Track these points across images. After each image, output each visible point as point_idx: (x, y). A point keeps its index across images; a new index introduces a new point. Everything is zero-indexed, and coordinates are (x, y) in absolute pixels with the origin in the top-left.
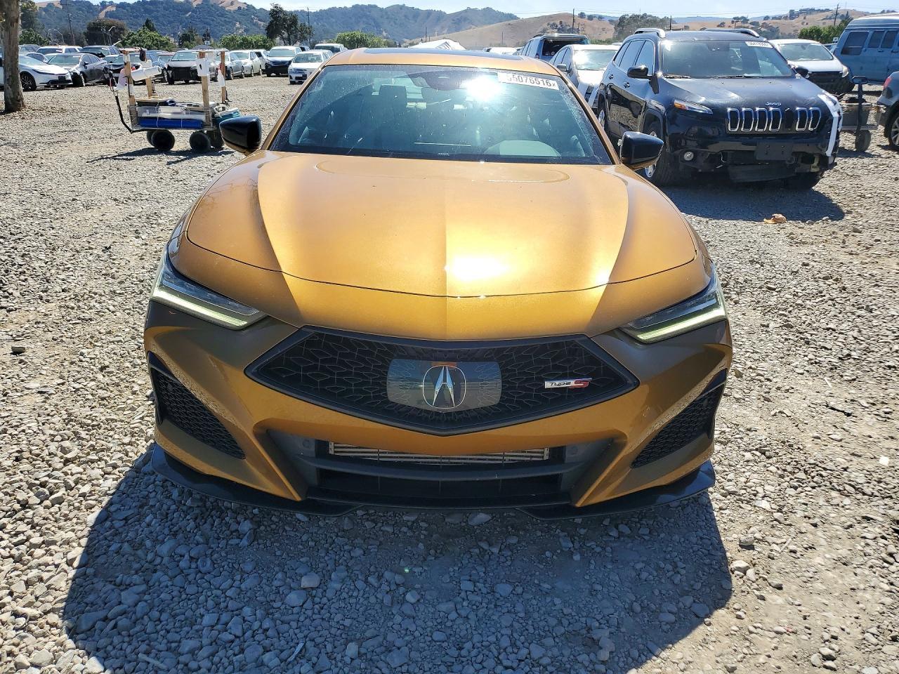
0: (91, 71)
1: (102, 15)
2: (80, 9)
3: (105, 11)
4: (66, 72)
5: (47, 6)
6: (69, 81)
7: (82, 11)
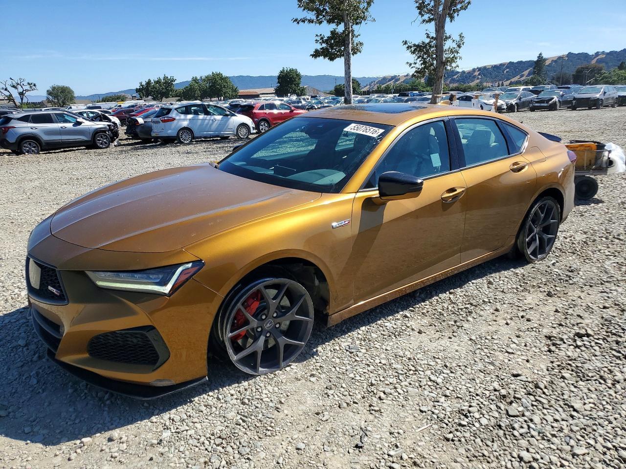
0: (523, 102)
1: (594, 62)
2: (579, 59)
3: (597, 58)
4: (503, 103)
5: (558, 59)
6: (504, 109)
7: (581, 59)
